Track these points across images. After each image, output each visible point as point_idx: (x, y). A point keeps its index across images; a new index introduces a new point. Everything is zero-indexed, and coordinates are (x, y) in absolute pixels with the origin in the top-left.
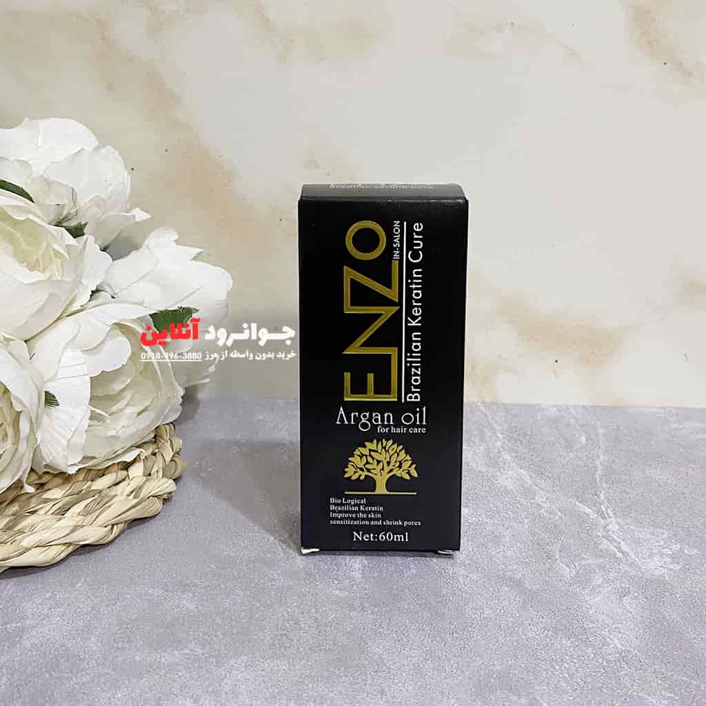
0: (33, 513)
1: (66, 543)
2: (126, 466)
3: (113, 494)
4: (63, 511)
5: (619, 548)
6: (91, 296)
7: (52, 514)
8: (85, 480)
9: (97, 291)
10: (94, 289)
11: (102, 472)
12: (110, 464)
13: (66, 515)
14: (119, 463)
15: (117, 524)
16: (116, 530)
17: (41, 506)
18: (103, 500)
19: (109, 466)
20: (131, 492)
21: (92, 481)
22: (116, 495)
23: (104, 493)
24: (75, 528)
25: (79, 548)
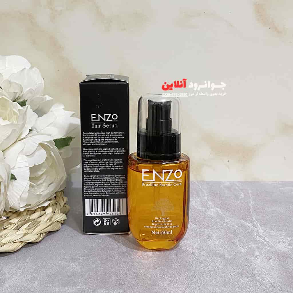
0: (5, 229)
1: (21, 242)
2: (44, 209)
4: (18, 228)
5: (264, 240)
6: (29, 131)
7: (13, 229)
8: (27, 214)
11: (34, 211)
12: (37, 208)
13: (20, 230)
14: (41, 207)
15: (42, 233)
16: (42, 236)
17: (8, 226)
18: (36, 223)
20: (48, 220)
21: (30, 215)
22: (41, 221)
23: (35, 220)
24: (25, 235)
25: (26, 244)
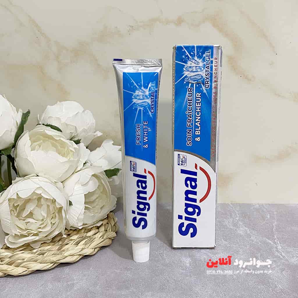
0: (67, 244)
1: (79, 255)
2: (98, 228)
3: (94, 237)
4: (77, 244)
6: (83, 165)
7: (74, 244)
8: (84, 232)
9: (86, 163)
10: (84, 162)
11: (90, 230)
12: (92, 227)
13: (78, 245)
14: (95, 226)
15: (96, 248)
16: (96, 250)
17: (70, 242)
18: (91, 239)
19: (92, 228)
20: (101, 237)
21: (87, 233)
22: (95, 238)
23: (91, 237)
24: (83, 249)
25: (84, 257)
